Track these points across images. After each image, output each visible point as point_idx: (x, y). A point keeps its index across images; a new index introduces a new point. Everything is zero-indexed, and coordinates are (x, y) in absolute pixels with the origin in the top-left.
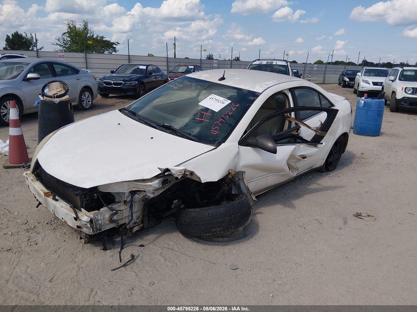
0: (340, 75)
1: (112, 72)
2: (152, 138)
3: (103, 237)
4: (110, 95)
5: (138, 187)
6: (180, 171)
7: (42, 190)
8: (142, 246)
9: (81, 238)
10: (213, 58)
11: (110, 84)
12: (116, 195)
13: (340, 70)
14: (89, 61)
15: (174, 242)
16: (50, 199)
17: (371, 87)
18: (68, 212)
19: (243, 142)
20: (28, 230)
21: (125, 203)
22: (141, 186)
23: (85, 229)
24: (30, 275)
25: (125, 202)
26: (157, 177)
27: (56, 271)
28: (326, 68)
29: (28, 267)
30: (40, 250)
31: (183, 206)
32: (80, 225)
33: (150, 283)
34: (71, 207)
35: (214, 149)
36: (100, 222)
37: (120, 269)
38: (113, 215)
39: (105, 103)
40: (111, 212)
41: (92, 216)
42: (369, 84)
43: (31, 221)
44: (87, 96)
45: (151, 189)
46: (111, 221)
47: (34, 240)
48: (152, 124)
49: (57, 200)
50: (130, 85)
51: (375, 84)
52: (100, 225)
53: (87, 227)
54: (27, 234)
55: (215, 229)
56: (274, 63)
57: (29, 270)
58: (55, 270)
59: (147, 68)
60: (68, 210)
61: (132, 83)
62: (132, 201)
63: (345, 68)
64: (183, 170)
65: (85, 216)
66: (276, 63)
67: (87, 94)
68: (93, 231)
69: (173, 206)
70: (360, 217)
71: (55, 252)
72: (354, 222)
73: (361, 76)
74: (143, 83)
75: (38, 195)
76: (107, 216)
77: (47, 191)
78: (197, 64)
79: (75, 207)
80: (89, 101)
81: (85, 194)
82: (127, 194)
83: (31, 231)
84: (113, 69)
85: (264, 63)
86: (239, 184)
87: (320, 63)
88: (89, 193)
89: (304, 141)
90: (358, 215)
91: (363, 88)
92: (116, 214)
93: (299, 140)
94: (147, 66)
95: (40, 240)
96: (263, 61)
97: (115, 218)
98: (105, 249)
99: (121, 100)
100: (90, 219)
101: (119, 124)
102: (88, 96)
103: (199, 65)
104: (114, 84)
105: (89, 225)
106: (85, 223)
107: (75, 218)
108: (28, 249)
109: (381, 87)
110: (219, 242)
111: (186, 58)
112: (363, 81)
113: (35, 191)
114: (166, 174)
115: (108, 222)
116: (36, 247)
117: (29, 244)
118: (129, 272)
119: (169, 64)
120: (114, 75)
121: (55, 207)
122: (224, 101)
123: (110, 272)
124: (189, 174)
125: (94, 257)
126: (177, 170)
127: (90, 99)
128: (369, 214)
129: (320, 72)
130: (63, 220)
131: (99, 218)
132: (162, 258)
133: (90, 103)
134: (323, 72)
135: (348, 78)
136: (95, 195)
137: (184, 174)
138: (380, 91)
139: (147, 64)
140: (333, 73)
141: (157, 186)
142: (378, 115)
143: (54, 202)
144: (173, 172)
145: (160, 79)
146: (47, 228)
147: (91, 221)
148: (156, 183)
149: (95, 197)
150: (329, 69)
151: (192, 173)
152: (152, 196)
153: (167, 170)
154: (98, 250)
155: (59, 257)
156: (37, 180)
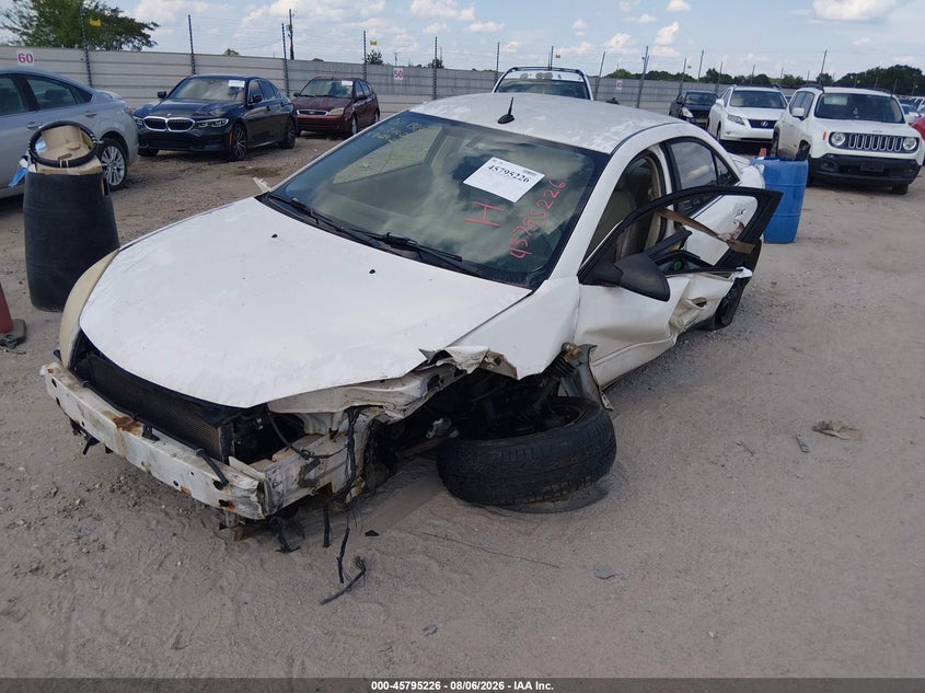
0: (673, 104)
1: (162, 96)
2: (373, 272)
3: (276, 520)
4: (160, 152)
5: (370, 397)
6: (474, 357)
7: (106, 413)
8: (372, 534)
9: (222, 526)
10: (381, 62)
11: (161, 124)
12: (307, 417)
13: (670, 92)
14: (95, 68)
15: (443, 518)
16: (136, 438)
17: (747, 131)
18: (195, 470)
19: (587, 276)
20: (67, 512)
21: (332, 437)
22: (376, 396)
23: (242, 507)
24: (116, 633)
25: (333, 435)
26: (415, 372)
27: (181, 618)
28: (641, 87)
29: (104, 612)
30: (118, 564)
31: (455, 433)
32: (231, 499)
33: (426, 629)
34: (199, 454)
35: (529, 295)
36: (280, 488)
37: (341, 598)
38: (306, 469)
39: (154, 171)
40: (303, 462)
41: (262, 476)
42: (743, 124)
43: (67, 487)
44: (113, 157)
45: (401, 401)
46: (303, 483)
47: (92, 537)
48: (357, 234)
49: (156, 439)
50: (209, 128)
51: (755, 124)
52: (281, 495)
53: (250, 504)
54: (69, 522)
55: (548, 488)
56: (555, 77)
57: (109, 621)
58: (177, 617)
59: (247, 85)
60: (193, 463)
61: (214, 123)
62: (350, 432)
63: (681, 89)
64: (481, 353)
65: (243, 478)
66: (559, 76)
67: (114, 151)
68: (264, 511)
69: (431, 434)
70: (828, 432)
71: (160, 565)
72: (820, 446)
73: (725, 106)
74: (240, 122)
75: (95, 426)
76: (295, 472)
77: (119, 415)
78: (356, 76)
79: (209, 454)
80: (118, 170)
81: (235, 422)
82: (338, 417)
83: (77, 515)
84: (163, 87)
85: (533, 75)
86: (578, 373)
87: (622, 75)
88: (245, 418)
89: (703, 267)
90: (824, 429)
91: (729, 133)
92: (314, 464)
93: (692, 266)
94: (248, 81)
95: (110, 535)
96: (529, 73)
97: (312, 475)
98: (286, 549)
99: (191, 165)
100: (256, 483)
101: (275, 236)
102: (117, 157)
103: (361, 77)
104: (172, 124)
105: (254, 498)
106: (246, 494)
107: (216, 483)
108: (83, 562)
109: (772, 131)
110: (547, 512)
111: (316, 60)
112: (731, 117)
113: (83, 414)
114: (439, 363)
115: (295, 486)
116: (107, 557)
117: (84, 550)
118: (366, 605)
119: (291, 75)
120: (168, 102)
121: (152, 455)
122: (527, 176)
123: (319, 608)
124: (492, 360)
125: (265, 570)
126: (466, 355)
127: (121, 163)
128: (846, 424)
129: (629, 97)
130: (179, 488)
131: (279, 479)
132: (432, 562)
133: (122, 173)
134: (635, 98)
135: (691, 111)
136: (259, 421)
137: (483, 361)
138: (770, 140)
139: (247, 76)
140: (655, 98)
141: (417, 394)
142: (794, 197)
143: (148, 443)
144: (457, 359)
145: (279, 112)
146: (114, 502)
147: (260, 488)
148: (414, 389)
149: (258, 425)
150: (648, 91)
151: (499, 359)
152: (400, 416)
153: (443, 354)
154: (269, 552)
155: (175, 578)
156: (85, 386)
